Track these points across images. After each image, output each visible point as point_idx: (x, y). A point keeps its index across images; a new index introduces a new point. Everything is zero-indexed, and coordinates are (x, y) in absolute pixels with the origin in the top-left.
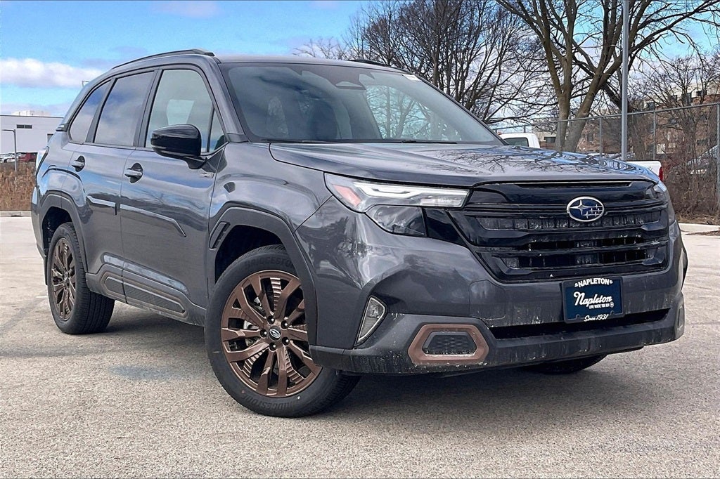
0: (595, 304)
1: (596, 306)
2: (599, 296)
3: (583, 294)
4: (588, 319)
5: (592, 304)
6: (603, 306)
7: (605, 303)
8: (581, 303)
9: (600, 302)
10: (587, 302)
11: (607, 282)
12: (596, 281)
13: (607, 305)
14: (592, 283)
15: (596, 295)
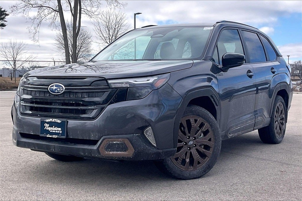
0: (53, 130)
1: (53, 131)
2: (55, 127)
3: (48, 125)
4: (48, 136)
5: (51, 130)
6: (57, 132)
7: (57, 131)
8: (47, 129)
9: (55, 130)
10: (50, 129)
11: (59, 121)
12: (54, 120)
13: (58, 132)
14: (52, 121)
15: (54, 126)
